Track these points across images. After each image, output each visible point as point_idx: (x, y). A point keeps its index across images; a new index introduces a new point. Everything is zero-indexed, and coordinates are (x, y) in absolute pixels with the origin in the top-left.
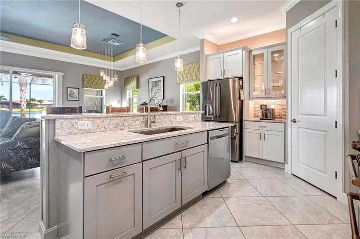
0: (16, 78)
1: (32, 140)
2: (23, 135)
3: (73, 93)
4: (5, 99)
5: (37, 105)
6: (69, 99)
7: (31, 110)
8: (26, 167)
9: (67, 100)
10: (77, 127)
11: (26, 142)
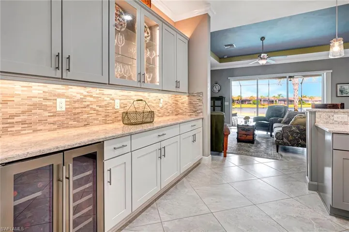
0: (290, 80)
1: (302, 127)
2: (296, 122)
3: (344, 88)
4: (282, 97)
5: (308, 101)
6: (338, 95)
7: (303, 106)
8: (298, 145)
9: (337, 96)
10: (333, 119)
11: (298, 128)
